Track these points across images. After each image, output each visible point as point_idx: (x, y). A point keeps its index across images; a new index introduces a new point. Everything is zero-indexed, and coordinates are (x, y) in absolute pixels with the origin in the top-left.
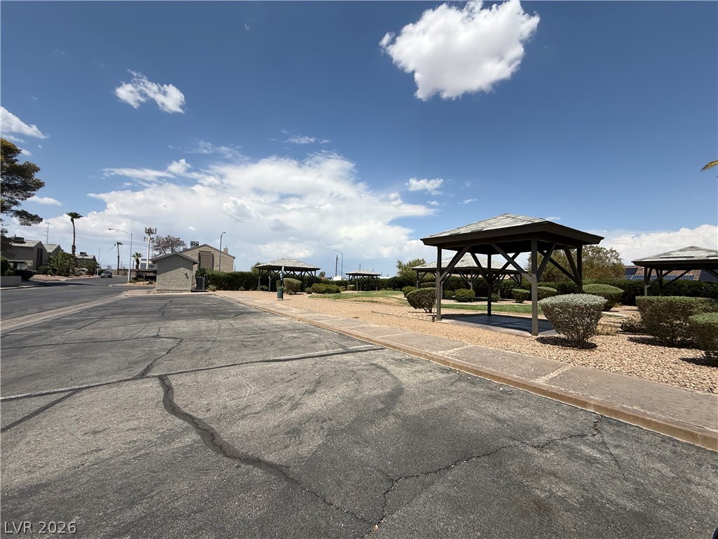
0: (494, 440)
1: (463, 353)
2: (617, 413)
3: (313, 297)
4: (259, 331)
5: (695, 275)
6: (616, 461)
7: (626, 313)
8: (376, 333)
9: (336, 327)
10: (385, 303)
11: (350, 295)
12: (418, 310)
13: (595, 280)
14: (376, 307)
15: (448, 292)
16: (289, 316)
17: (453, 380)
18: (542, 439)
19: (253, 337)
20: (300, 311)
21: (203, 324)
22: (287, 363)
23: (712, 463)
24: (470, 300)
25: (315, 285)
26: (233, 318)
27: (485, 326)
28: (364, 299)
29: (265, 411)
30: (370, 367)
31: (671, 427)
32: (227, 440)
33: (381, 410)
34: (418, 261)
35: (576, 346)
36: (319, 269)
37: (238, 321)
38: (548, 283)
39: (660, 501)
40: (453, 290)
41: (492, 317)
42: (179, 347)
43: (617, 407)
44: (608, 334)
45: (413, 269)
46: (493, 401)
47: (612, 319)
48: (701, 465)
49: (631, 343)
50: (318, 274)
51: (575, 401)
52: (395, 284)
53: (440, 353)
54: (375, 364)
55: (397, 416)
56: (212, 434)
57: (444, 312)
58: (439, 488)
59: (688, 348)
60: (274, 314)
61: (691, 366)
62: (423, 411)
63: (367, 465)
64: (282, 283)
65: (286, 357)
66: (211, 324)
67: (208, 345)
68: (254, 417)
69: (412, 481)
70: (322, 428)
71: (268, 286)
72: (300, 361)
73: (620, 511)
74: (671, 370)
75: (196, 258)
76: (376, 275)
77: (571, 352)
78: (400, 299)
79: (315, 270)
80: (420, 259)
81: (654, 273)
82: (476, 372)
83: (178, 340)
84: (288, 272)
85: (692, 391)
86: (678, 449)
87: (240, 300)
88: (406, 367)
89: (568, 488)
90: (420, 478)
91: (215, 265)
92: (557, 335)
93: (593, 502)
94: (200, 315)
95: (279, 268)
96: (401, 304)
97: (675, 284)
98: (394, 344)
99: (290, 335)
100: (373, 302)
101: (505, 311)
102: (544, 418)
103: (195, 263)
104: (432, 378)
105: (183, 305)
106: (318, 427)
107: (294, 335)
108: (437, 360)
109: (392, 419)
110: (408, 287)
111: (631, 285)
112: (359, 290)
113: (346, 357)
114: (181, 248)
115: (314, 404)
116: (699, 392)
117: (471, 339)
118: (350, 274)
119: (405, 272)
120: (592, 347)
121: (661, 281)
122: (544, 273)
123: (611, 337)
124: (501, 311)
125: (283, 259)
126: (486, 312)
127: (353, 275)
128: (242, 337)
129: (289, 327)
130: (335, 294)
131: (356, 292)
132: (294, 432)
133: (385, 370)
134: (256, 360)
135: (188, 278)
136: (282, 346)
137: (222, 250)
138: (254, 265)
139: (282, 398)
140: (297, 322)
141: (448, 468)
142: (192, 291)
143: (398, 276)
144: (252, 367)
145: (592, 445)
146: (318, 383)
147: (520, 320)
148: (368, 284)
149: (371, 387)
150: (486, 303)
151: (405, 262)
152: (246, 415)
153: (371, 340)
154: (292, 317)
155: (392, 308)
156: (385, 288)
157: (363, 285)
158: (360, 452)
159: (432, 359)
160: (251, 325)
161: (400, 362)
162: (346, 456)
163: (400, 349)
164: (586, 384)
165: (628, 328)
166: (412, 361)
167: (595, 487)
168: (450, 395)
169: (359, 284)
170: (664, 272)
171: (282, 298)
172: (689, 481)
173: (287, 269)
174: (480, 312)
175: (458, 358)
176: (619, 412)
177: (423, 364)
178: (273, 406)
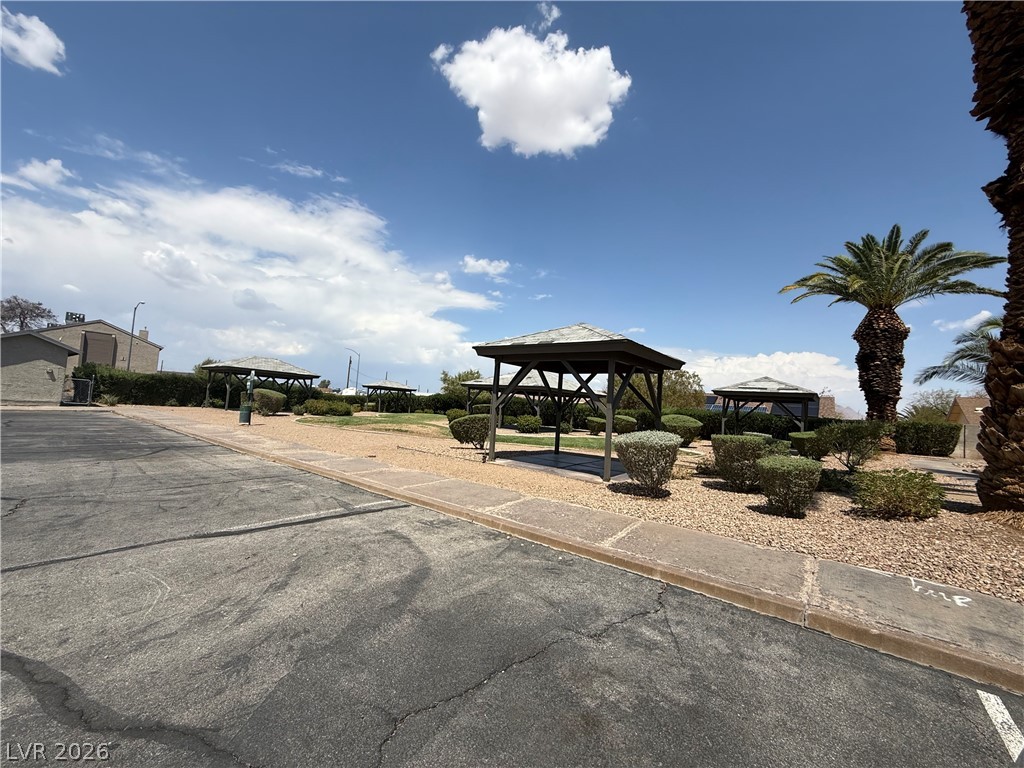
0: (544, 633)
1: (517, 508)
2: (682, 580)
3: (305, 421)
4: (197, 481)
5: (767, 407)
6: (676, 642)
7: (703, 450)
8: (399, 482)
9: (337, 472)
10: (419, 434)
11: (366, 419)
12: (465, 445)
13: (676, 409)
14: (403, 440)
15: (509, 418)
16: (257, 454)
17: (501, 550)
18: (601, 624)
19: (182, 493)
20: (280, 445)
21: (79, 469)
22: (241, 537)
23: (764, 630)
24: (535, 431)
25: (310, 402)
26: (147, 457)
27: (550, 469)
28: (389, 426)
29: (186, 629)
30: (384, 537)
31: (731, 592)
32: (96, 697)
33: (393, 605)
34: (471, 373)
35: (649, 495)
36: (318, 377)
37: (156, 463)
38: (627, 411)
39: (713, 687)
40: (515, 416)
41: (560, 456)
42: (14, 516)
43: (683, 573)
44: (683, 478)
45: (462, 385)
46: (547, 577)
47: (690, 458)
48: (754, 634)
49: (704, 488)
50: (316, 384)
51: (642, 568)
52: (437, 405)
53: (488, 510)
54: (391, 532)
55: (415, 613)
56: (66, 690)
57: (500, 447)
58: (463, 720)
59: (756, 494)
60: (229, 450)
61: (755, 515)
62: (453, 603)
63: (359, 702)
64: (251, 397)
65: (242, 527)
66: (96, 469)
67: (81, 511)
68: (162, 644)
69: (424, 716)
70: (291, 648)
71: (224, 400)
72: (267, 533)
73: (674, 708)
74: (737, 522)
75: (76, 344)
76: (410, 391)
77: (643, 502)
78: (442, 428)
79: (311, 377)
80: (475, 370)
81: (732, 403)
82: (532, 536)
83: (16, 502)
84: (263, 379)
85: (753, 546)
86: (736, 617)
87: (166, 423)
88: (438, 533)
89: (622, 689)
90: (439, 709)
91: (119, 357)
92: (630, 481)
93: (647, 702)
94: (75, 451)
95: (247, 372)
96: (441, 436)
97: (750, 418)
98: (425, 498)
99: (255, 487)
100: (402, 431)
101: (577, 446)
102: (606, 595)
103: (72, 354)
104: (473, 548)
105: (39, 430)
106: (283, 649)
107: (263, 487)
108: (483, 521)
109: (407, 619)
110: (455, 409)
111: (710, 417)
112: (382, 411)
113: (347, 522)
114: (45, 323)
115: (282, 607)
116: (759, 546)
117: (530, 487)
118: (369, 387)
119: (451, 387)
120: (665, 495)
121: (737, 413)
122: (623, 397)
123: (685, 481)
124: (572, 446)
125: (255, 357)
126: (553, 448)
127: (375, 388)
128: (160, 492)
129: (257, 473)
130: (342, 417)
131: (377, 414)
132: (238, 662)
133: (407, 540)
134: (182, 535)
135: (54, 380)
136: (237, 507)
137: (136, 333)
138: (200, 362)
139: (224, 602)
140: (271, 463)
141: (479, 685)
142: (62, 404)
143: (442, 392)
144: (172, 549)
145: (653, 626)
146: (294, 569)
147: (592, 460)
148: (396, 402)
149: (381, 569)
150: (553, 435)
151: (453, 374)
152: (146, 643)
153: (390, 493)
154: (263, 456)
155: (428, 441)
156: (423, 410)
157: (389, 404)
158: (350, 681)
159: (476, 519)
160: (180, 471)
161: (430, 526)
162: (326, 692)
163: (432, 505)
164: (655, 545)
165: (703, 471)
166: (448, 523)
167: (651, 681)
168: (495, 573)
169: (383, 402)
170: (741, 403)
171: (249, 421)
172: (742, 656)
173: (259, 373)
174: (546, 448)
175: (511, 517)
176: (685, 578)
177: (462, 528)
178: (203, 619)
